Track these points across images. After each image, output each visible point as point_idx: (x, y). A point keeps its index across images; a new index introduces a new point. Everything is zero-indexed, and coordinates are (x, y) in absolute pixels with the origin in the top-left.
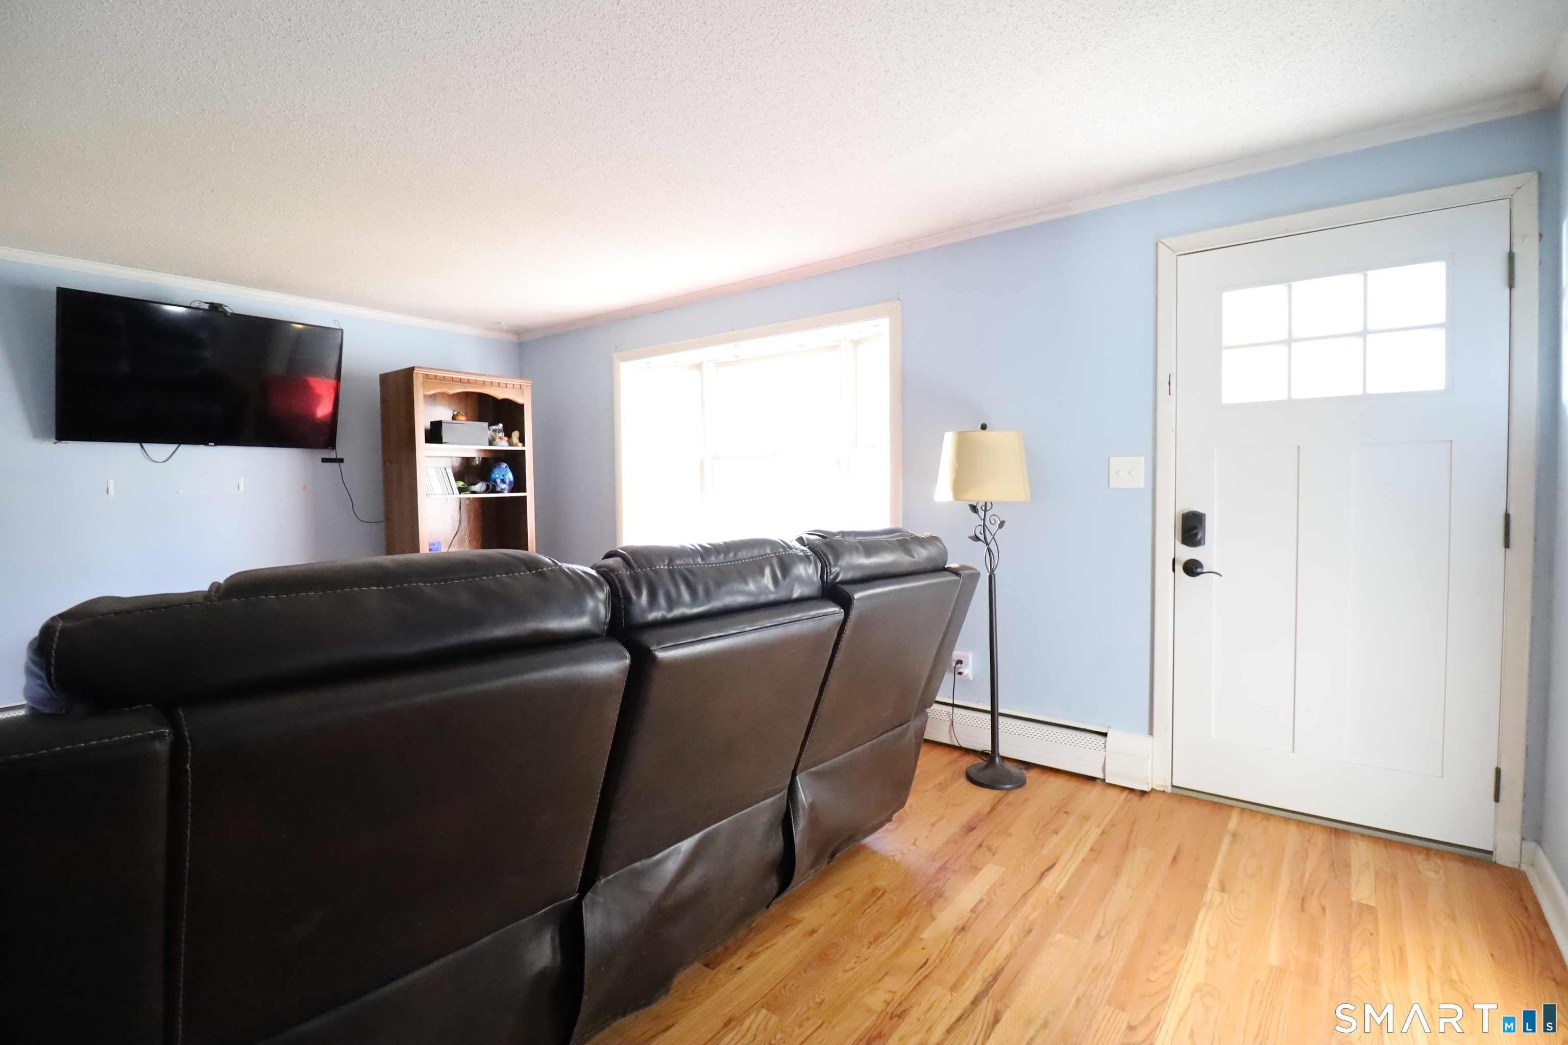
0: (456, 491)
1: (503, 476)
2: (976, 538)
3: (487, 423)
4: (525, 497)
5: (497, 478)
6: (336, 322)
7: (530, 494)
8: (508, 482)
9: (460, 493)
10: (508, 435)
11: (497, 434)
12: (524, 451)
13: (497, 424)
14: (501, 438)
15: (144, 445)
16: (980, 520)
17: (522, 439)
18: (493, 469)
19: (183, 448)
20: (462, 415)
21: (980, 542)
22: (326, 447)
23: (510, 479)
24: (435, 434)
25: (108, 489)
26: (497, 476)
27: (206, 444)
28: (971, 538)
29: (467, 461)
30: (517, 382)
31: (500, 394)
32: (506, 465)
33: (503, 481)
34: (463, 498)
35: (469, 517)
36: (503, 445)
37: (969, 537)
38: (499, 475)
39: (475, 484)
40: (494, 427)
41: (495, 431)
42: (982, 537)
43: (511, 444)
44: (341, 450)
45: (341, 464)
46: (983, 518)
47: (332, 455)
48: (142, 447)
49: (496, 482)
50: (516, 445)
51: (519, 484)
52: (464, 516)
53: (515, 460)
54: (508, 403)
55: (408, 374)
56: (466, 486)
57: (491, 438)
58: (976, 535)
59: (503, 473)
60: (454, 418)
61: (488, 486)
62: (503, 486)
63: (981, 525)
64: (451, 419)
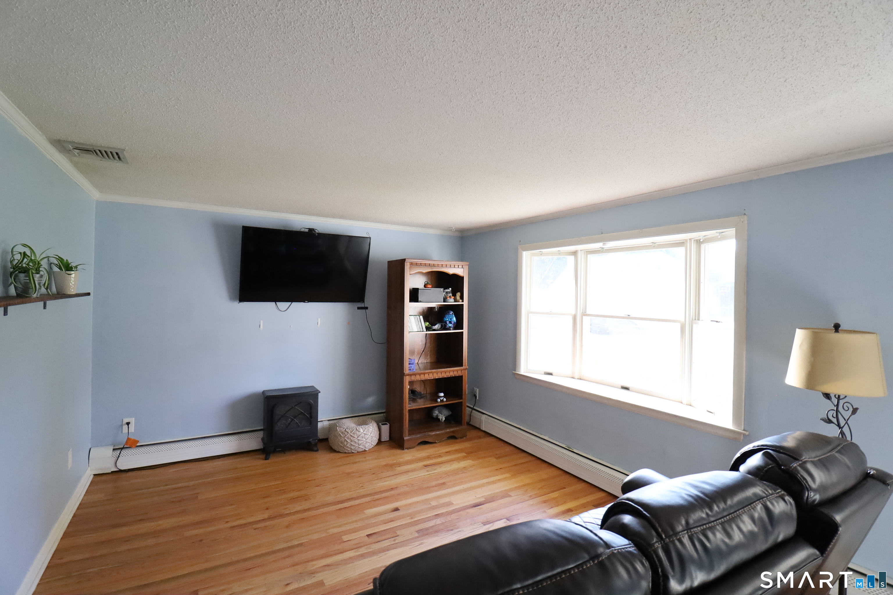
0: (425, 330)
1: (450, 319)
2: (829, 421)
3: (443, 289)
4: (463, 332)
5: (447, 321)
6: (367, 233)
7: (465, 331)
8: (453, 323)
9: (427, 331)
10: (454, 295)
11: (448, 295)
12: (463, 305)
13: (448, 288)
14: (450, 297)
15: (277, 303)
16: (834, 406)
17: (462, 297)
18: (445, 315)
19: (294, 304)
20: (429, 284)
21: (832, 424)
22: (359, 301)
23: (454, 321)
24: (415, 296)
25: (260, 325)
26: (447, 319)
27: (304, 302)
28: (822, 419)
29: (431, 309)
30: (461, 263)
31: (451, 271)
32: (452, 312)
33: (450, 322)
34: (428, 334)
35: (431, 341)
36: (451, 301)
37: (821, 419)
38: (448, 319)
39: (435, 325)
40: (447, 290)
41: (447, 293)
42: (835, 420)
43: (456, 301)
44: (367, 303)
45: (366, 310)
46: (836, 404)
47: (362, 305)
48: (276, 303)
49: (446, 323)
50: (459, 302)
51: (459, 325)
52: (428, 341)
53: (458, 310)
54: (455, 276)
55: (402, 262)
56: (430, 326)
57: (444, 297)
58: (828, 418)
59: (451, 317)
60: (425, 286)
61: (442, 325)
62: (450, 325)
63: (834, 410)
64: (423, 287)
